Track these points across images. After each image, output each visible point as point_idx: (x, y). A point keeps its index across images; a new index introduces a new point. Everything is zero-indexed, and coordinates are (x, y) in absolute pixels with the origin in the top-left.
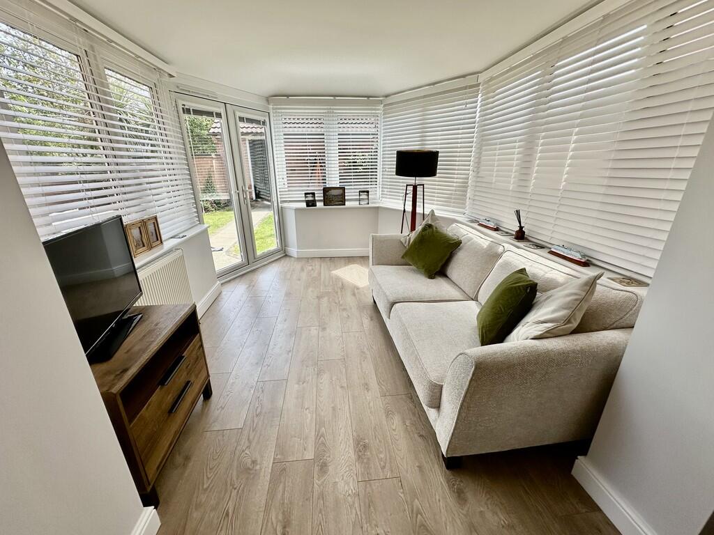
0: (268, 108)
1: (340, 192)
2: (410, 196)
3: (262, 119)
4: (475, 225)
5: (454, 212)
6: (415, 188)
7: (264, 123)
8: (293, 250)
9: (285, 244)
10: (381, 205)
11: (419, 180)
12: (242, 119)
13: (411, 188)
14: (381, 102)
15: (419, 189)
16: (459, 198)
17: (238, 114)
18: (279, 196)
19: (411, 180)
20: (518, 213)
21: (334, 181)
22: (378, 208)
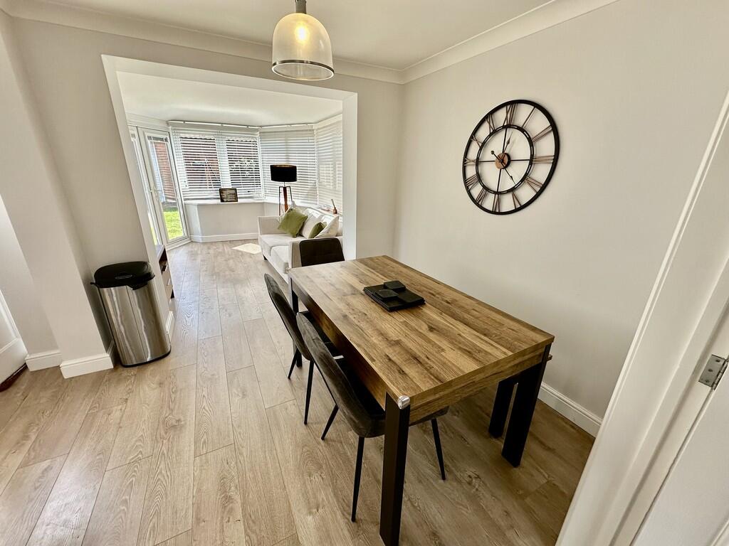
0: (169, 129)
1: (233, 191)
2: (282, 194)
3: (164, 137)
4: (320, 210)
5: (310, 203)
6: (285, 189)
7: (166, 140)
8: (198, 237)
9: (190, 232)
10: (265, 201)
11: (287, 184)
12: (150, 138)
13: (282, 189)
14: (257, 130)
15: (288, 189)
16: (312, 194)
17: (147, 134)
18: (182, 195)
19: (282, 184)
20: (332, 200)
21: (227, 183)
22: (264, 203)
